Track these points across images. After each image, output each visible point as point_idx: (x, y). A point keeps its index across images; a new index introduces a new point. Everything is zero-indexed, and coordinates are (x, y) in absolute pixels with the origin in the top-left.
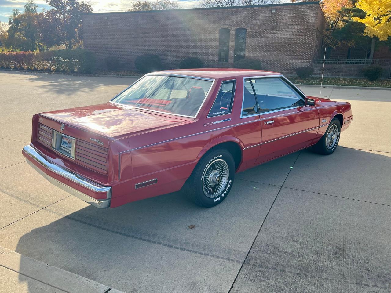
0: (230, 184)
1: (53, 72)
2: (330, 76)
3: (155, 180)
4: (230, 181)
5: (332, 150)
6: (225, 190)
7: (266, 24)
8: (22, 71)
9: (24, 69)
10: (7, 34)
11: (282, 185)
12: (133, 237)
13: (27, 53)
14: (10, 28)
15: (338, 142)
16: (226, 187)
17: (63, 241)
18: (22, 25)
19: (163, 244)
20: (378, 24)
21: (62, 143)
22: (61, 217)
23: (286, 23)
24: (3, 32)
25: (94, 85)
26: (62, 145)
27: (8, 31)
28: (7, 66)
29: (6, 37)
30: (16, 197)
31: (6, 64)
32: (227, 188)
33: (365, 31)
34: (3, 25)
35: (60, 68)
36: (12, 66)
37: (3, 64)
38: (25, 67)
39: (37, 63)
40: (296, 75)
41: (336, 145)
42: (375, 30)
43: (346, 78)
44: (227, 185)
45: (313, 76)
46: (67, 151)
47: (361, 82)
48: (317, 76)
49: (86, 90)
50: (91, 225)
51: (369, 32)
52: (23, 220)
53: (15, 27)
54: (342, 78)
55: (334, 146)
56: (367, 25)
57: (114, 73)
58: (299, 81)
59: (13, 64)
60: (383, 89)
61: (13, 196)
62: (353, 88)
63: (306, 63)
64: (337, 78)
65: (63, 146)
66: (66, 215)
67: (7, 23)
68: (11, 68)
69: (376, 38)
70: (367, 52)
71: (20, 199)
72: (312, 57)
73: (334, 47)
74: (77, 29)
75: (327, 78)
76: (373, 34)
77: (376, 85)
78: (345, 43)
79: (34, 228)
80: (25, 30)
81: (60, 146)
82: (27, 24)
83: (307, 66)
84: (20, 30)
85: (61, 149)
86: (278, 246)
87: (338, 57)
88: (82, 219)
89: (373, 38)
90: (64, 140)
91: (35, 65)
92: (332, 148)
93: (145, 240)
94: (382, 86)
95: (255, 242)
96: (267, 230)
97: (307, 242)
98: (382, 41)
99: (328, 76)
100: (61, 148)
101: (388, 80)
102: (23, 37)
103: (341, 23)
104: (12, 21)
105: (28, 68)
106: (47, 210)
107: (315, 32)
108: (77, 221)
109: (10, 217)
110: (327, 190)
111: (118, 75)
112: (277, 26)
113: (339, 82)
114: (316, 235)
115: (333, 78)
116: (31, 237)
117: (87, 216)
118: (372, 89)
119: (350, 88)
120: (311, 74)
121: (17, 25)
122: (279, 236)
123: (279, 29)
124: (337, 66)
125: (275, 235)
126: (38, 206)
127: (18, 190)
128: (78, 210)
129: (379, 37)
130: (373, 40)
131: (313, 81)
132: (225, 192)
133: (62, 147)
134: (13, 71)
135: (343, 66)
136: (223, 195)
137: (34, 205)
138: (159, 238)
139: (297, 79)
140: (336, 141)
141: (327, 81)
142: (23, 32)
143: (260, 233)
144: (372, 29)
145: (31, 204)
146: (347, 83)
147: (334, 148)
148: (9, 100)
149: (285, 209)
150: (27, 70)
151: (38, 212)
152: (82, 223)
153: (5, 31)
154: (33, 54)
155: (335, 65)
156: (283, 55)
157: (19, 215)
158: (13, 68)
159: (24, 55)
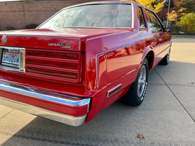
0: (146, 85)
3: (120, 86)
11: (165, 83)
21: (4, 58)
22: (9, 137)
26: (3, 61)
32: (145, 89)
46: (12, 65)
50: (46, 140)
65: (5, 61)
66: (14, 133)
88: (33, 135)
90: (5, 56)
100: (2, 64)
108: (28, 138)
117: (36, 130)
128: (24, 126)
136: (144, 94)
152: (35, 140)
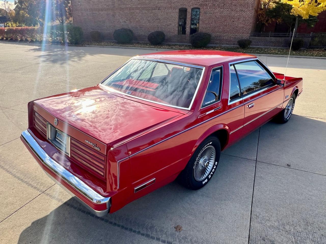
0: (216, 165)
1: (51, 43)
2: (263, 47)
3: (154, 181)
4: (216, 163)
5: (288, 119)
6: (211, 171)
7: (215, 4)
8: (27, 43)
9: (28, 41)
10: (14, 12)
11: (256, 159)
12: (131, 230)
13: (30, 28)
14: (16, 7)
15: (292, 112)
16: (213, 168)
17: (63, 237)
18: (25, 5)
19: (162, 240)
20: (302, 5)
22: (60, 204)
23: (231, 4)
24: (11, 10)
25: (82, 55)
26: (57, 137)
27: (14, 9)
28: (15, 39)
29: (13, 15)
30: (19, 178)
31: (14, 37)
32: (214, 170)
33: (292, 11)
34: (10, 5)
35: (55, 40)
36: (19, 39)
37: (12, 36)
38: (29, 39)
39: (38, 36)
40: (238, 46)
41: (291, 114)
42: (300, 10)
43: (275, 48)
44: (214, 166)
45: (250, 46)
46: (62, 144)
47: (287, 52)
48: (253, 46)
49: (76, 60)
51: (295, 12)
52: (24, 208)
53: (20, 7)
54: (273, 48)
55: (289, 115)
56: (293, 6)
57: (98, 44)
58: (240, 51)
59: (20, 37)
60: (304, 58)
61: (15, 177)
62: (281, 56)
63: (246, 36)
64: (268, 48)
66: (65, 201)
67: (14, 3)
68: (18, 40)
69: (300, 17)
70: (291, 28)
71: (22, 180)
72: (250, 32)
73: (266, 24)
74: (67, 8)
75: (261, 48)
76: (298, 13)
77: (298, 54)
78: (274, 20)
79: (34, 220)
80: (27, 9)
81: (55, 138)
82: (29, 4)
83: (246, 39)
84: (23, 9)
85: (56, 141)
86: (274, 239)
87: (270, 32)
89: (298, 16)
90: (59, 133)
91: (36, 38)
92: (288, 117)
93: (143, 235)
94: (303, 55)
95: (250, 234)
96: (257, 218)
97: (299, 234)
98: (304, 19)
99: (262, 47)
101: (307, 50)
102: (26, 15)
103: (272, 4)
104: (17, 2)
105: (31, 40)
106: (48, 195)
107: (253, 11)
108: (75, 208)
109: (12, 204)
110: (297, 165)
111: (101, 45)
112: (224, 6)
113: (271, 52)
114: (305, 224)
115: (266, 48)
116: (32, 232)
118: (296, 57)
119: (280, 56)
120: (249, 45)
121: (22, 5)
122: (271, 225)
123: (226, 9)
124: (268, 39)
125: (266, 224)
126: (38, 190)
127: (20, 169)
129: (302, 16)
130: (297, 19)
131: (251, 51)
132: (212, 173)
133: (57, 139)
134: (20, 42)
135: (273, 39)
136: (210, 176)
137: (35, 188)
138: (156, 232)
139: (238, 48)
140: (291, 111)
141: (262, 51)
142: (26, 10)
143: (252, 221)
144: (298, 10)
145: (32, 187)
146: (276, 52)
147: (289, 118)
148: (16, 70)
149: (266, 189)
150: (30, 41)
151: (39, 197)
153: (12, 9)
154: (34, 29)
155: (267, 38)
156: (228, 30)
157: (21, 201)
158: (20, 39)
159: (27, 30)
